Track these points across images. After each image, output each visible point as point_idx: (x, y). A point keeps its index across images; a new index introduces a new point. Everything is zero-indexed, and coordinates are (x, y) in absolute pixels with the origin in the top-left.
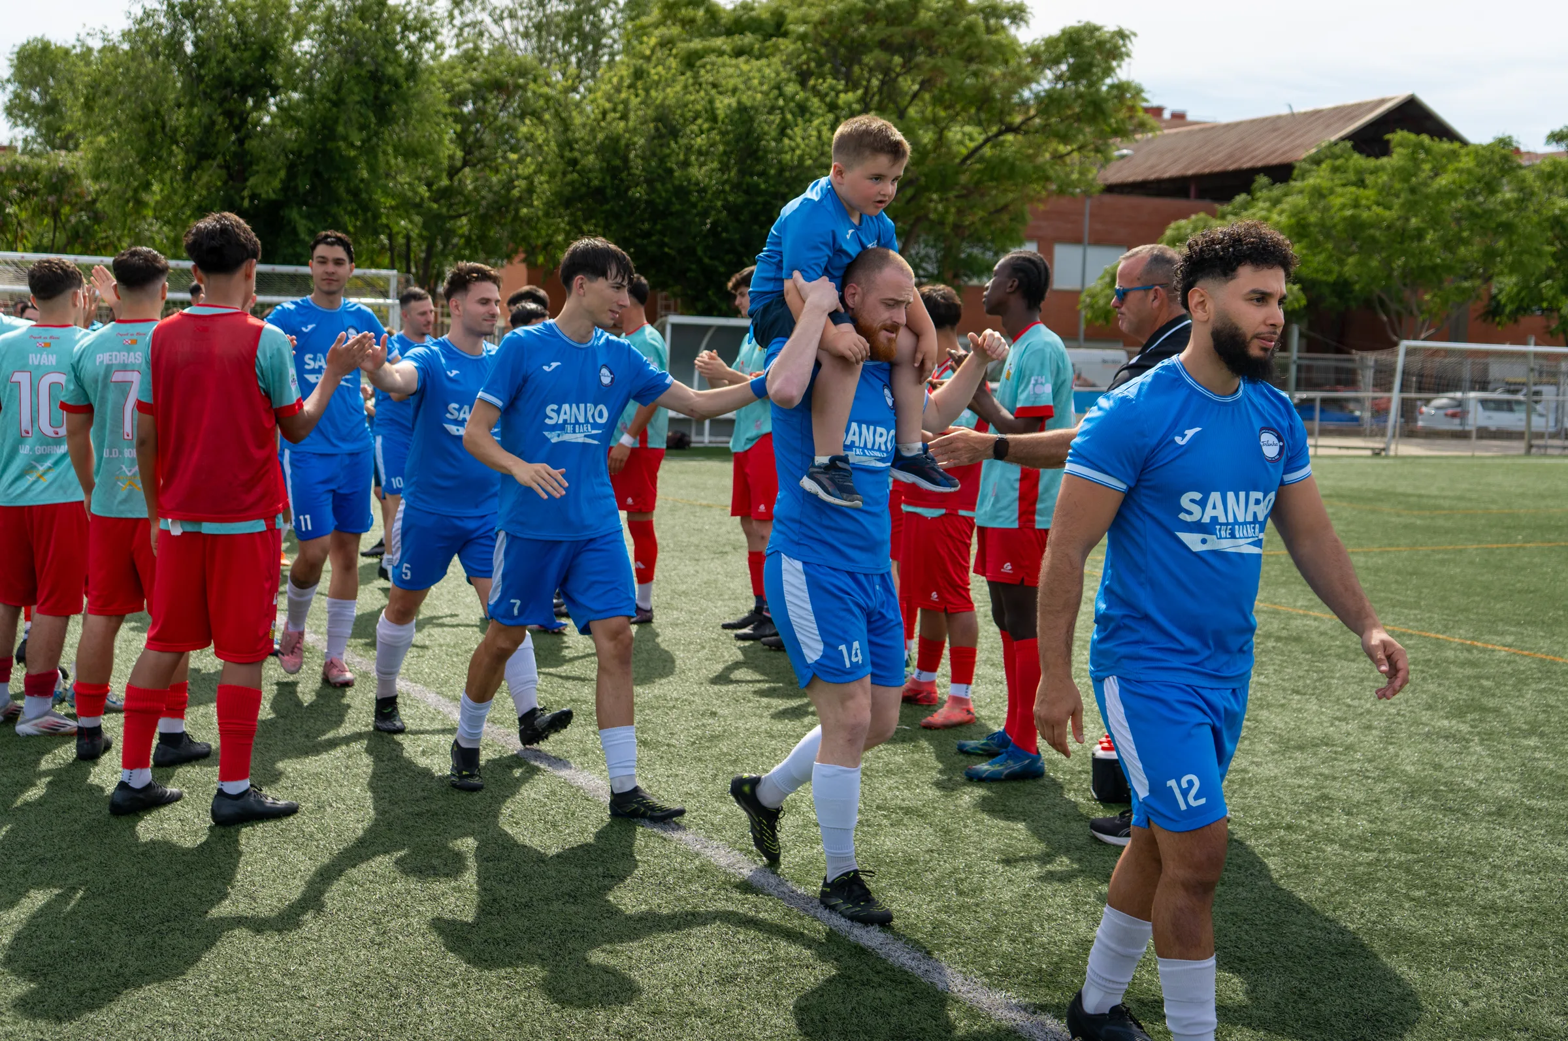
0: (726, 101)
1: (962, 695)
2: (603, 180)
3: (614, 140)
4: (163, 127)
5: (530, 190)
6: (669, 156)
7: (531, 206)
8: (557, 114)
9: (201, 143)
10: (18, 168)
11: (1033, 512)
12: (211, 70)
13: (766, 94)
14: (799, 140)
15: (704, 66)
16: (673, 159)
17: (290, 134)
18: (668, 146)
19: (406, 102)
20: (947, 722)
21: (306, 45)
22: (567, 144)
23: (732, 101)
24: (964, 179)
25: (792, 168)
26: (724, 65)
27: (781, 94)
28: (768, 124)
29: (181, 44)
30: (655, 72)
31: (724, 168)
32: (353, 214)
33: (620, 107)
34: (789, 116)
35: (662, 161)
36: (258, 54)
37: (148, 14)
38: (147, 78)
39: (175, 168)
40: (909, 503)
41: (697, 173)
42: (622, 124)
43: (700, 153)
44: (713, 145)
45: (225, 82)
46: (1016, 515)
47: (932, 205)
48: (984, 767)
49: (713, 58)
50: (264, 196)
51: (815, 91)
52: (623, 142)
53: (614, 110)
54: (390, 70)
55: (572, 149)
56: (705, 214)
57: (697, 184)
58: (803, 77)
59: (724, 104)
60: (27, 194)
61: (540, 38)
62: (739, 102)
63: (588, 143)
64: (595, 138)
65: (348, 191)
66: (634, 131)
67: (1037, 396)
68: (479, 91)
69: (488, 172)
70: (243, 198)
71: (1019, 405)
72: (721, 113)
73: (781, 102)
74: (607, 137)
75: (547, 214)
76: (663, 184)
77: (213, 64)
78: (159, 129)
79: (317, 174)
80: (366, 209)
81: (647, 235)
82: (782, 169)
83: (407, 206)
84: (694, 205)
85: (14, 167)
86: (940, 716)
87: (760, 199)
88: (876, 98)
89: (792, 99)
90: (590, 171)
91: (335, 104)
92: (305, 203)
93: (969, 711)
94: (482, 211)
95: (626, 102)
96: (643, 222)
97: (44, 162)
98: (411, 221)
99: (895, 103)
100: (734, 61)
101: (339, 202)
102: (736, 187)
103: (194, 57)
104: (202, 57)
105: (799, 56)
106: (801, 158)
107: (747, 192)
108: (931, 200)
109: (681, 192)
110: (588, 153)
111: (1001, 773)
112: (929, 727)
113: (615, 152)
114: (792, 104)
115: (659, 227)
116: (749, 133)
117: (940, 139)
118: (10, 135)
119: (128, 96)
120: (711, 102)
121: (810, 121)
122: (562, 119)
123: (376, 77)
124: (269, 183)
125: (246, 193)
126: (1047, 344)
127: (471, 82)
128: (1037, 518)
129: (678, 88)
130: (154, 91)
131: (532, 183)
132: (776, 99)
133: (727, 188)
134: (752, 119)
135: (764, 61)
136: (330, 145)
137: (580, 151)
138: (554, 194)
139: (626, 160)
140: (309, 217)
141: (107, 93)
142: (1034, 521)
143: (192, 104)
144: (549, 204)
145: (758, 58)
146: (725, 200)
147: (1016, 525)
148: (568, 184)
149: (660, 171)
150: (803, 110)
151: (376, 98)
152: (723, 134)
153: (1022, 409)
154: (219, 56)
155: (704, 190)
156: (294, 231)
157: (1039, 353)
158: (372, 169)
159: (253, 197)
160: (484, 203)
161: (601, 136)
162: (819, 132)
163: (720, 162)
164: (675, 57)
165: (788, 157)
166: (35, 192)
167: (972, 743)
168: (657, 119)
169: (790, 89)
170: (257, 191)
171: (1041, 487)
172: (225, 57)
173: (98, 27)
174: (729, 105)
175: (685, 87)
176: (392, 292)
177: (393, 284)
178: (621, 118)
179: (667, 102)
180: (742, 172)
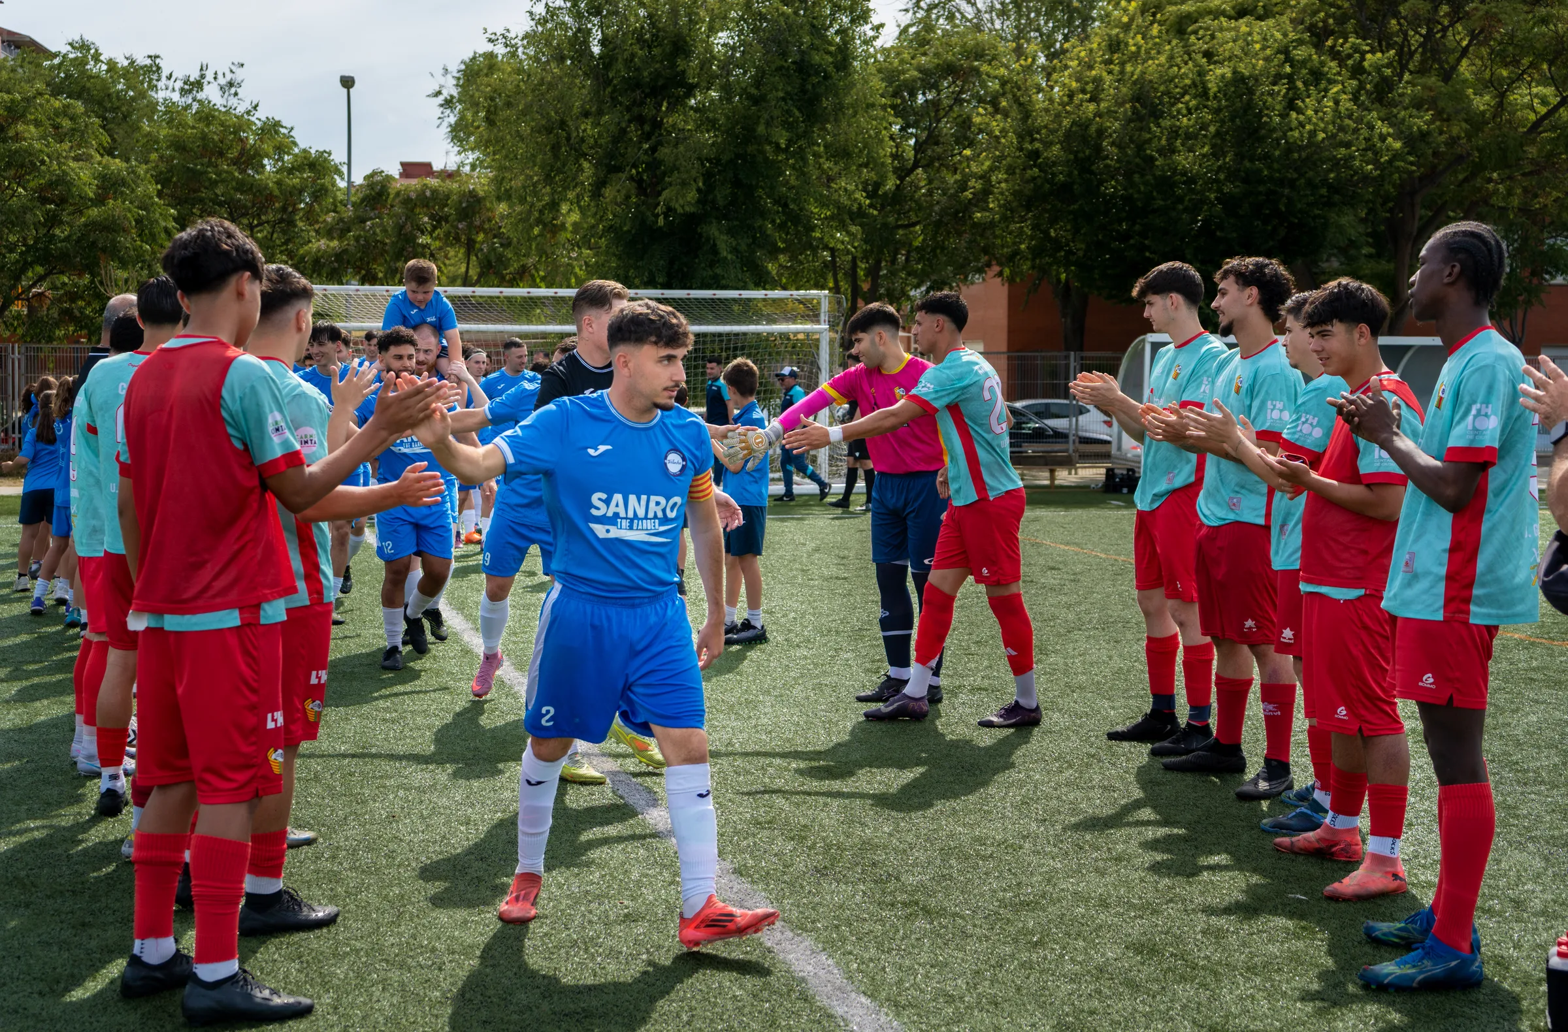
0: (1219, 72)
1: (1386, 852)
2: (1070, 174)
3: (1082, 126)
4: (568, 139)
5: (986, 192)
6: (1149, 141)
7: (987, 209)
8: (1016, 100)
9: (611, 155)
10: (428, 193)
11: (1467, 600)
12: (619, 71)
13: (1267, 59)
14: (1310, 112)
15: (1195, 32)
16: (1155, 144)
17: (708, 137)
18: (1149, 130)
19: (836, 95)
20: (1362, 891)
21: (723, 37)
22: (1027, 133)
23: (1225, 71)
24: (1532, 151)
25: (1301, 148)
26: (1221, 30)
27: (1289, 59)
28: (1272, 95)
29: (586, 43)
30: (1134, 41)
31: (1217, 152)
32: (782, 227)
33: (1090, 87)
34: (1300, 84)
35: (1140, 148)
36: (668, 49)
37: (552, 12)
38: (551, 86)
39: (583, 183)
40: (1309, 581)
41: (1184, 160)
42: (1092, 107)
43: (1188, 136)
44: (1204, 127)
45: (634, 84)
46: (1441, 602)
47: (1491, 186)
48: (1389, 968)
49: (1208, 21)
50: (680, 210)
51: (1334, 54)
52: (1093, 128)
53: (1084, 91)
54: (816, 58)
55: (1033, 140)
56: (1195, 209)
57: (1184, 174)
58: (1318, 36)
59: (1219, 73)
60: (438, 220)
61: (1020, 15)
62: (1235, 72)
63: (1053, 132)
64: (1060, 125)
65: (776, 202)
66: (1110, 112)
67: (1476, 431)
68: (929, 79)
69: (944, 172)
70: (657, 216)
71: (1451, 443)
72: (1213, 87)
73: (1288, 69)
74: (1074, 123)
75: (1004, 218)
76: (1142, 176)
77: (620, 65)
78: (564, 141)
79: (737, 183)
80: (796, 221)
81: (1125, 237)
82: (1290, 148)
83: (844, 216)
84: (1180, 200)
85: (424, 192)
86: (1353, 882)
87: (1261, 188)
88: (1417, 57)
89: (1303, 63)
90: (1054, 164)
91: (756, 101)
92: (725, 217)
93: (1396, 876)
94: (935, 217)
95: (1098, 81)
96: (1120, 223)
97: (455, 186)
98: (848, 233)
99: (1440, 63)
100: (1233, 23)
101: (763, 214)
102: (1232, 175)
103: (601, 57)
104: (608, 58)
105: (1315, 13)
106: (1313, 134)
107: (1246, 181)
108: (1490, 180)
109: (1165, 184)
110: (1051, 143)
111: (1411, 978)
112: (1335, 898)
113: (1084, 139)
114: (1304, 71)
115: (1137, 227)
116: (1249, 106)
117: (1501, 104)
118: (458, 159)
119: (529, 107)
120: (1201, 74)
121: (1326, 90)
122: (1021, 104)
123: (803, 68)
124: (684, 196)
125: (659, 210)
126: (1501, 358)
127: (920, 69)
128: (1473, 608)
129: (1163, 59)
130: (560, 99)
131: (989, 181)
132: (1282, 65)
133: (1222, 176)
134: (1251, 92)
135: (1271, 22)
136: (751, 149)
137: (1041, 141)
138: (1015, 194)
139: (1098, 149)
140: (731, 232)
141: (509, 105)
142: (1468, 612)
143: (600, 113)
144: (1006, 206)
145: (1260, 18)
146: (1220, 190)
147: (1440, 616)
148: (1028, 182)
149: (1137, 160)
150: (1317, 76)
151: (803, 91)
152: (1217, 111)
153: (1452, 450)
154: (626, 55)
155: (1192, 181)
156: (715, 251)
157: (1488, 371)
158: (801, 173)
159: (669, 210)
160: (937, 208)
161: (1066, 123)
162: (1337, 102)
163: (1213, 146)
164: (1161, 23)
165: (1296, 134)
166: (446, 219)
167: (1384, 927)
168: (1137, 98)
169: (1300, 53)
170: (672, 204)
171: (1481, 565)
172: (633, 55)
173: (500, 31)
174: (1223, 76)
175: (1171, 58)
176: (823, 317)
177: (825, 307)
178: (1090, 100)
179: (1148, 77)
180: (1240, 157)
